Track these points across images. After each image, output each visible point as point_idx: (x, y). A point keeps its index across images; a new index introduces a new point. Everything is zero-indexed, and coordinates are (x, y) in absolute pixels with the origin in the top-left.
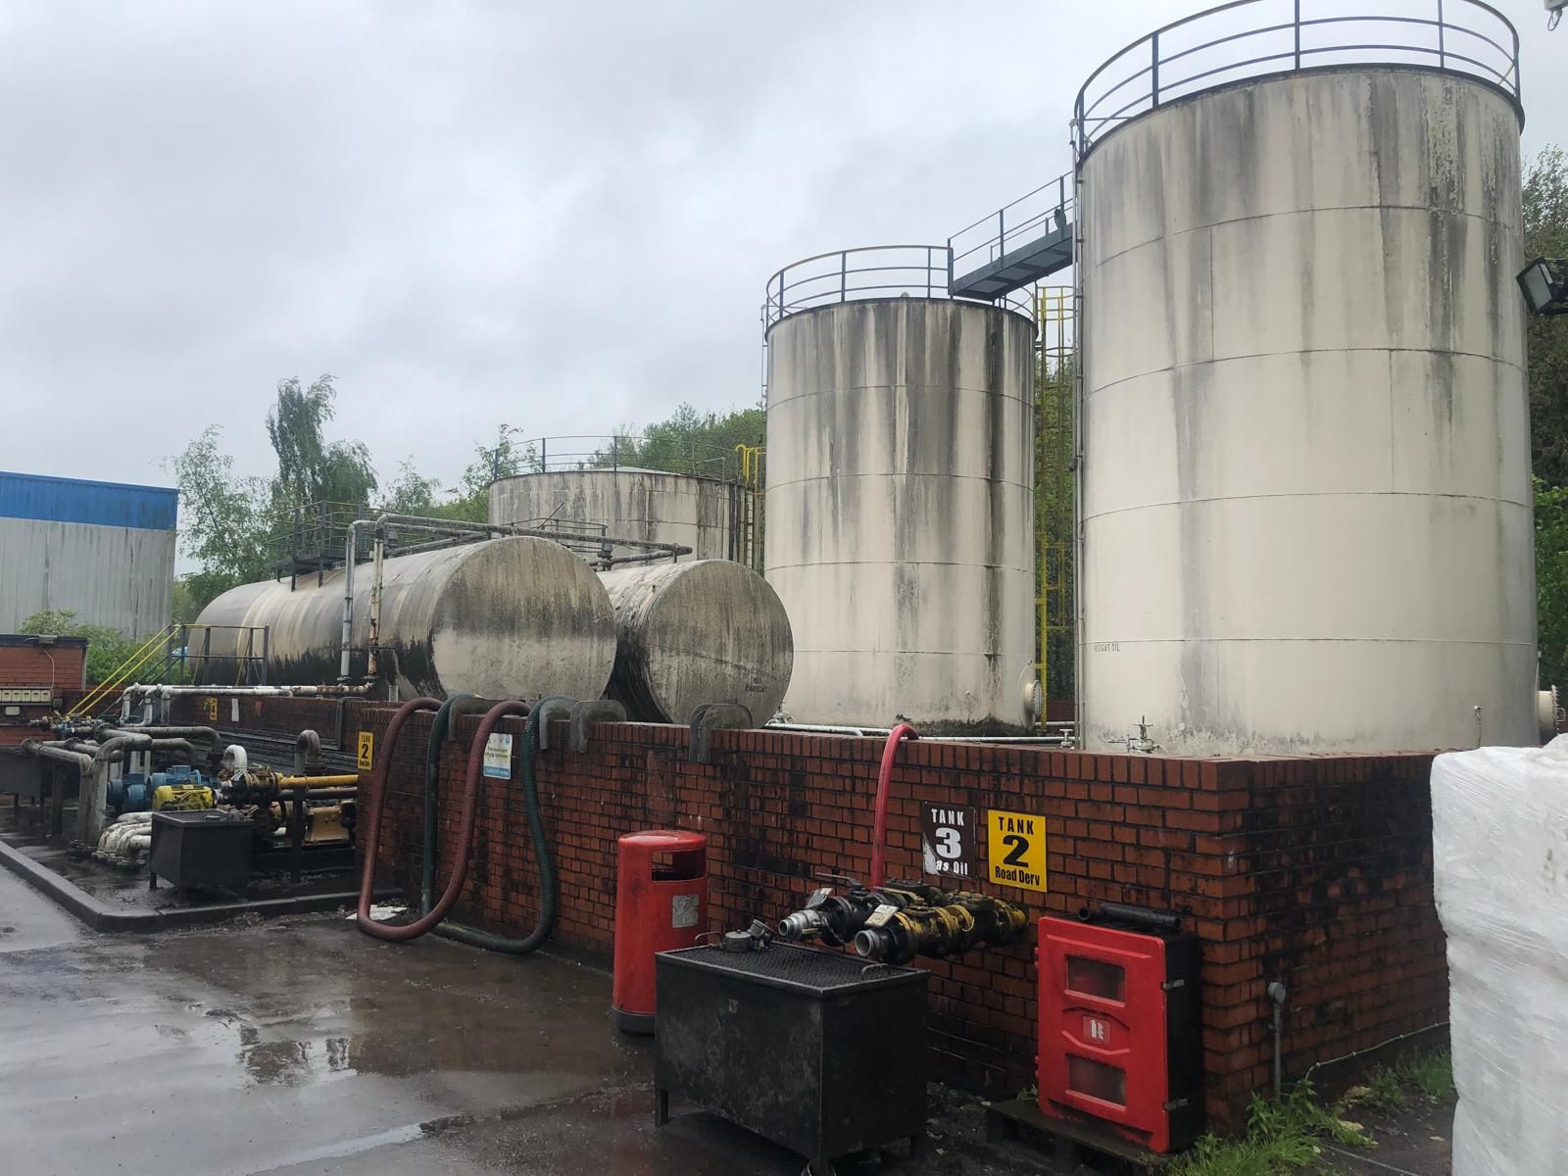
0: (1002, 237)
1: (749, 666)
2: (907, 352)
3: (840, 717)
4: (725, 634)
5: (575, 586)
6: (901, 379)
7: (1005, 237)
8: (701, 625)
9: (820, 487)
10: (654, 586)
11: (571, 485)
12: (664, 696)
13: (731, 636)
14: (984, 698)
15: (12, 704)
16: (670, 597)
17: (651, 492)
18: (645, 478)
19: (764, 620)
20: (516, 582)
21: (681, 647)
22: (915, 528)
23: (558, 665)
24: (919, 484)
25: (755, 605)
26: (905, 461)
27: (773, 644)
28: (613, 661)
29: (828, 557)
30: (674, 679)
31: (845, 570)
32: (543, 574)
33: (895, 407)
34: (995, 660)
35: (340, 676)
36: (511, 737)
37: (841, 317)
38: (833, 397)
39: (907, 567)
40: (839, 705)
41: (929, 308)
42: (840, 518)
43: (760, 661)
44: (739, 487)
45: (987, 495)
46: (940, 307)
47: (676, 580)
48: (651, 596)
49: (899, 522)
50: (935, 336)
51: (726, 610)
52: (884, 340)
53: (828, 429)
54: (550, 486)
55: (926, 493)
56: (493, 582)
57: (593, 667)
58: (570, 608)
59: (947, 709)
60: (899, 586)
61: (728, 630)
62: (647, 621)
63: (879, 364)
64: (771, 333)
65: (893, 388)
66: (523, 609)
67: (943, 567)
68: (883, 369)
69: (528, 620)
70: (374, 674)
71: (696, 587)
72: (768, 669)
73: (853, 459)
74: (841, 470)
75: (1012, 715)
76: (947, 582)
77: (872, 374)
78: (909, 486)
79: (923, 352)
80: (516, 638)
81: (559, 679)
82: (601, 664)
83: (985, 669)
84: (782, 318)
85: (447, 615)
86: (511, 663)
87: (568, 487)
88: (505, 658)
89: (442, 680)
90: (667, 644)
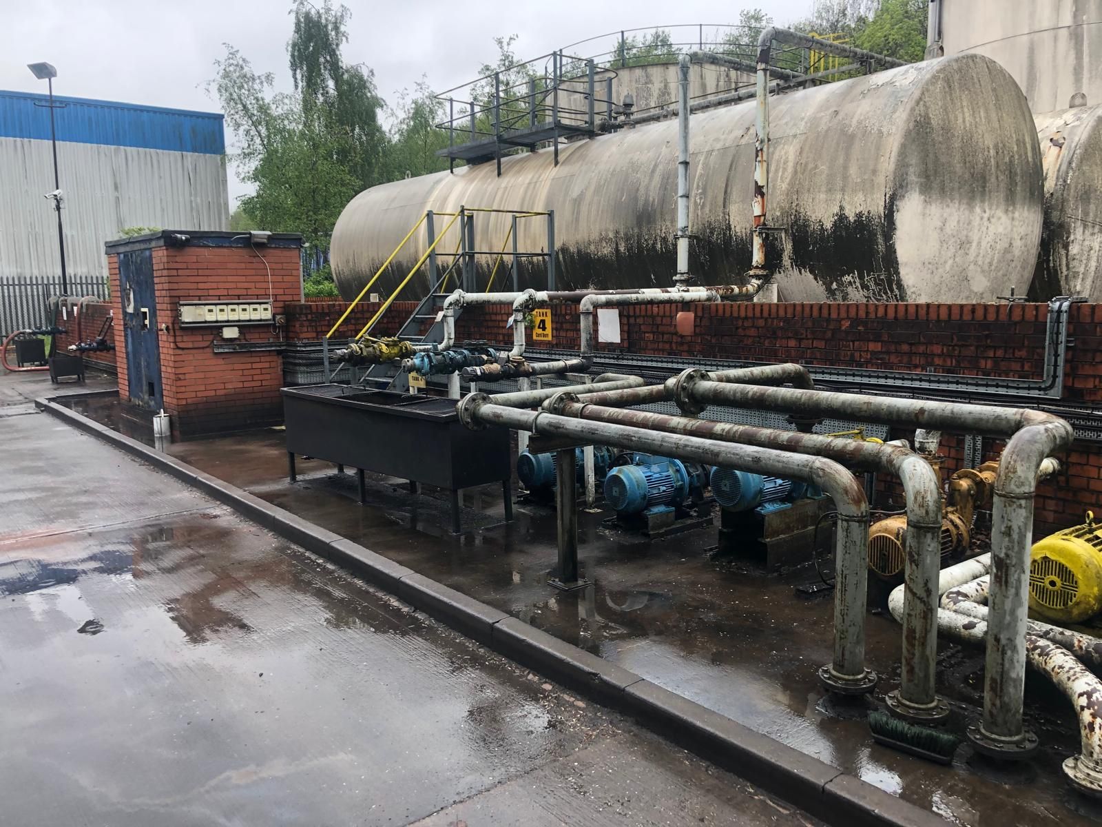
10: (1052, 139)
15: (229, 324)
16: (1090, 151)
20: (983, 121)
30: (1093, 264)
58: (1027, 161)
62: (1066, 186)
66: (992, 162)
69: (997, 177)
70: (763, 267)
80: (986, 205)
85: (911, 170)
86: (979, 243)
87: (651, 82)
88: (975, 237)
89: (903, 271)
90: (1090, 219)
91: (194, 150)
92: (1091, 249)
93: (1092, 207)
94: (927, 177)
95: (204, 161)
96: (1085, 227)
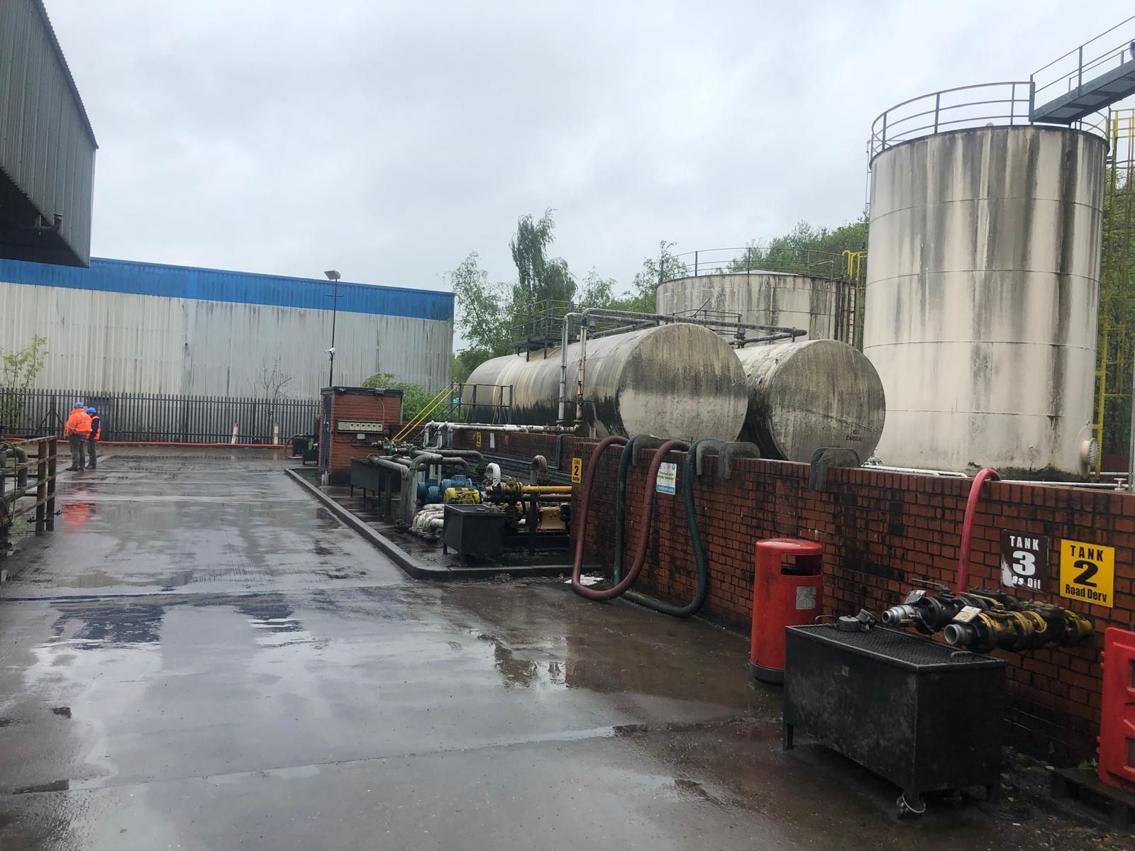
0: (1080, 69)
1: (850, 421)
2: (990, 170)
3: (921, 462)
4: (831, 396)
5: (718, 359)
6: (983, 193)
7: (1083, 70)
8: (813, 389)
9: (911, 281)
10: (777, 360)
11: (715, 285)
12: (782, 441)
13: (836, 398)
14: (1045, 452)
15: (360, 432)
16: (789, 367)
17: (775, 289)
18: (771, 278)
19: (863, 386)
20: (676, 356)
21: (797, 405)
22: (991, 313)
23: (705, 416)
24: (996, 278)
25: (856, 374)
26: (985, 260)
27: (869, 404)
28: (745, 415)
29: (916, 337)
30: (791, 429)
31: (930, 348)
32: (696, 350)
33: (977, 217)
34: (1057, 420)
35: (558, 419)
36: (675, 465)
37: (933, 146)
38: (925, 211)
39: (983, 346)
40: (921, 453)
41: (1011, 133)
42: (927, 306)
43: (859, 417)
44: (844, 284)
45: (1056, 288)
46: (1021, 132)
47: (794, 356)
48: (774, 367)
49: (977, 310)
50: (1015, 156)
51: (832, 378)
52: (969, 164)
53: (919, 236)
54: (700, 286)
55: (1002, 285)
56: (660, 357)
57: (730, 419)
58: (714, 374)
59: (1012, 459)
60: (975, 361)
61: (834, 393)
62: (771, 385)
63: (965, 182)
64: (874, 163)
65: (976, 201)
66: (681, 375)
67: (1014, 345)
68: (968, 186)
69: (684, 383)
70: (580, 419)
71: (810, 360)
72: (865, 424)
73: (939, 260)
74: (930, 268)
75: (1069, 464)
76: (1017, 358)
77: (959, 189)
78: (988, 280)
79: (1004, 170)
80: (676, 396)
81: (706, 426)
82: (736, 416)
83: (1047, 428)
84: (884, 150)
85: (628, 379)
86: (672, 414)
87: (713, 287)
88: (668, 410)
89: (625, 425)
90: (786, 403)
91: (432, 318)
92: (788, 420)
93: (787, 398)
94: (637, 382)
95: (438, 325)
96: (782, 407)
